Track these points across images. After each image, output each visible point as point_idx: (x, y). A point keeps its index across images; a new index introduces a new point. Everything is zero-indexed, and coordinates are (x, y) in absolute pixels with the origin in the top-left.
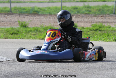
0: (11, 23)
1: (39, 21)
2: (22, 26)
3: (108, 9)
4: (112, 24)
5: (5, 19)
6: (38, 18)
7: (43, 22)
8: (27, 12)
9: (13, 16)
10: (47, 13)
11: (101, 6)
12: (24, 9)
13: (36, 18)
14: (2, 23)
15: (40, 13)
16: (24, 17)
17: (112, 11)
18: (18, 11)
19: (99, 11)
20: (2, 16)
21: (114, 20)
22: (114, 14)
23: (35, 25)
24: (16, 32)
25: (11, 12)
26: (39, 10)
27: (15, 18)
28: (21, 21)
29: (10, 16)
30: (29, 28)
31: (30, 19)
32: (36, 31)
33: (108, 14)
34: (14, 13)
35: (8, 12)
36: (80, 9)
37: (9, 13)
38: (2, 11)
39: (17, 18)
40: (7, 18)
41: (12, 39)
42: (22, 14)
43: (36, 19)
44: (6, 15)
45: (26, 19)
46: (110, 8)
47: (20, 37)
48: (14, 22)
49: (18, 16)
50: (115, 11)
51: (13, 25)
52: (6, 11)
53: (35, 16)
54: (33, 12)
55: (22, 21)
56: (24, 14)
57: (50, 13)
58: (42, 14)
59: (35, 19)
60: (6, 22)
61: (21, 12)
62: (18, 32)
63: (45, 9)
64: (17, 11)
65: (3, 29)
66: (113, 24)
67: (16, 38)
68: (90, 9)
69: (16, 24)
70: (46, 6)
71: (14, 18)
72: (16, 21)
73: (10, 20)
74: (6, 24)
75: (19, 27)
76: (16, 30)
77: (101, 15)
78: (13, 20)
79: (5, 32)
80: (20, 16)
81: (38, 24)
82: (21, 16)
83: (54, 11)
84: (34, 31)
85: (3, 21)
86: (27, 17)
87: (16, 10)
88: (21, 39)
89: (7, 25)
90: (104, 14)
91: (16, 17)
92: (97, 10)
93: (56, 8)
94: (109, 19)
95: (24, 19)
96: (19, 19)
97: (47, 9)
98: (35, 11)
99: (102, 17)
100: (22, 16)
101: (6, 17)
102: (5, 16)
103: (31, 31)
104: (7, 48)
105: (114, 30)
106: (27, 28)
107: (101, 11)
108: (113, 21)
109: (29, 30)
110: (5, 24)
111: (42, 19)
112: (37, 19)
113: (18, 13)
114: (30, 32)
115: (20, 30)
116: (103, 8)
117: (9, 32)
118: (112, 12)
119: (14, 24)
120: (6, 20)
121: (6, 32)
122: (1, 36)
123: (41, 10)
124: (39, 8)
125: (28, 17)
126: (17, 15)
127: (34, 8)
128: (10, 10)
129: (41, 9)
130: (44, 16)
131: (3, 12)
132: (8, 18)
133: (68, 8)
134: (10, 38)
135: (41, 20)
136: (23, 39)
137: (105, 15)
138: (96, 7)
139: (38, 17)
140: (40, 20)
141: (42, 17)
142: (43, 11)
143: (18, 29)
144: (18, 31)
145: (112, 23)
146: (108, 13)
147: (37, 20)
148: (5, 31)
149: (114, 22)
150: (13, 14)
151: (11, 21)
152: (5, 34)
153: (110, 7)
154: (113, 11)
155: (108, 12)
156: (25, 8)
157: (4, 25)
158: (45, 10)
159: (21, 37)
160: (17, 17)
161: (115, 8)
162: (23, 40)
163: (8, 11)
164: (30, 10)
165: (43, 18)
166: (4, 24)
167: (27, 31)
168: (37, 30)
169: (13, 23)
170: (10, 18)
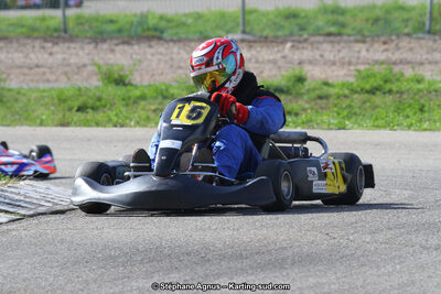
0: (67, 69)
1: (166, 62)
2: (110, 82)
3: (405, 16)
4: (422, 68)
5: (46, 56)
6: (161, 54)
7: (180, 67)
8: (120, 31)
9: (73, 45)
10: (190, 36)
11: (381, 8)
12: (112, 21)
13: (152, 50)
14: (37, 70)
15: (166, 35)
16: (112, 51)
17: (419, 23)
18: (91, 27)
19: (373, 24)
20: (34, 47)
21: (428, 53)
22: (429, 32)
23: (153, 75)
24: (90, 102)
25: (65, 31)
26: (163, 24)
27: (80, 54)
28: (101, 62)
29: (61, 45)
30: (136, 87)
31: (134, 56)
32: (160, 97)
33: (408, 35)
34: (77, 36)
35: (56, 34)
36: (306, 17)
37: (58, 37)
38: (34, 29)
39: (88, 54)
40: (51, 54)
41: (85, 129)
42: (104, 41)
43: (153, 55)
44: (49, 45)
45: (118, 56)
46: (414, 14)
47: (111, 120)
48: (78, 68)
49: (92, 46)
50: (430, 25)
51: (76, 77)
52: (48, 28)
53: (150, 46)
54: (144, 30)
55: (107, 64)
56: (111, 39)
57: (201, 33)
58: (175, 38)
59: (149, 57)
60: (50, 68)
61: (101, 33)
62: (98, 103)
63: (184, 19)
64: (87, 27)
65: (45, 94)
66: (428, 67)
67: (97, 125)
68: (341, 18)
69: (85, 74)
70: (187, 11)
71: (77, 54)
72: (85, 66)
73: (64, 59)
74: (52, 73)
75: (100, 84)
76: (91, 94)
77: (382, 39)
78: (73, 60)
79: (53, 105)
80: (96, 47)
81: (162, 74)
82: (100, 46)
83: (217, 27)
84: (156, 98)
85: (37, 66)
86: (121, 47)
87: (82, 24)
88: (116, 126)
89: (53, 77)
90: (391, 35)
91: (82, 49)
92: (367, 20)
93: (223, 15)
94: (411, 49)
95: (110, 56)
96: (96, 58)
97: (190, 21)
98: (148, 29)
99: (385, 43)
100: (105, 46)
101: (49, 51)
102: (43, 48)
103: (143, 97)
104: (75, 160)
105: (436, 91)
106: (129, 87)
107: (381, 23)
108: (425, 57)
109: (138, 93)
110: (48, 76)
111: (175, 56)
112: (160, 57)
113: (89, 35)
114: (143, 103)
115: (104, 96)
116: (388, 12)
117: (69, 102)
118: (420, 28)
119: (77, 74)
120: (50, 60)
121: (56, 101)
122: (44, 117)
123: (170, 25)
124: (161, 18)
125: (126, 47)
126: (89, 43)
127: (146, 17)
128: (62, 27)
129: (168, 21)
130: (181, 44)
131: (36, 34)
132: (57, 52)
133: (263, 15)
134: (76, 125)
135: (172, 59)
136: (122, 126)
137: (398, 36)
138: (362, 9)
139: (162, 49)
140: (167, 58)
141: (175, 49)
142: (178, 26)
143: (98, 94)
144: (99, 99)
145: (422, 64)
146: (406, 30)
147: (160, 60)
148: (53, 99)
149: (430, 63)
150: (72, 39)
151: (69, 65)
152: (52, 108)
153: (414, 8)
154: (424, 24)
155: (406, 26)
156: (114, 18)
157: (45, 77)
158: (184, 24)
159: (115, 119)
160: (87, 51)
161: (431, 13)
162: (123, 129)
163: (56, 30)
164: (132, 23)
165: (179, 53)
166: (44, 74)
167: (129, 98)
168: (165, 93)
169: (76, 70)
170: (64, 53)
